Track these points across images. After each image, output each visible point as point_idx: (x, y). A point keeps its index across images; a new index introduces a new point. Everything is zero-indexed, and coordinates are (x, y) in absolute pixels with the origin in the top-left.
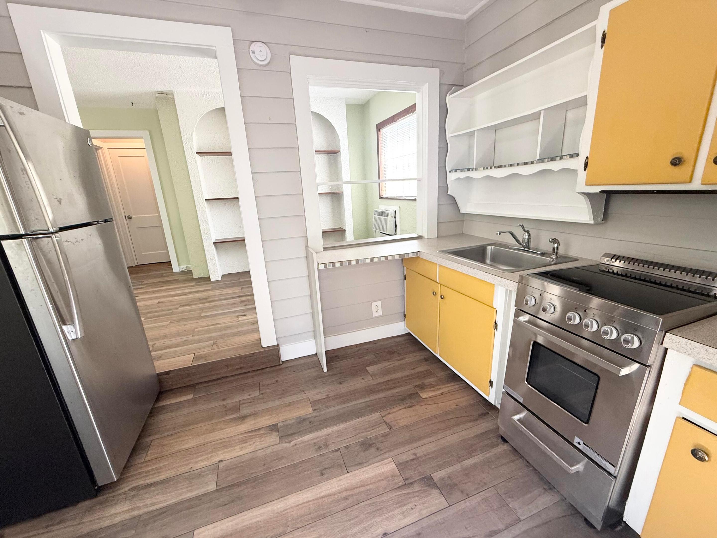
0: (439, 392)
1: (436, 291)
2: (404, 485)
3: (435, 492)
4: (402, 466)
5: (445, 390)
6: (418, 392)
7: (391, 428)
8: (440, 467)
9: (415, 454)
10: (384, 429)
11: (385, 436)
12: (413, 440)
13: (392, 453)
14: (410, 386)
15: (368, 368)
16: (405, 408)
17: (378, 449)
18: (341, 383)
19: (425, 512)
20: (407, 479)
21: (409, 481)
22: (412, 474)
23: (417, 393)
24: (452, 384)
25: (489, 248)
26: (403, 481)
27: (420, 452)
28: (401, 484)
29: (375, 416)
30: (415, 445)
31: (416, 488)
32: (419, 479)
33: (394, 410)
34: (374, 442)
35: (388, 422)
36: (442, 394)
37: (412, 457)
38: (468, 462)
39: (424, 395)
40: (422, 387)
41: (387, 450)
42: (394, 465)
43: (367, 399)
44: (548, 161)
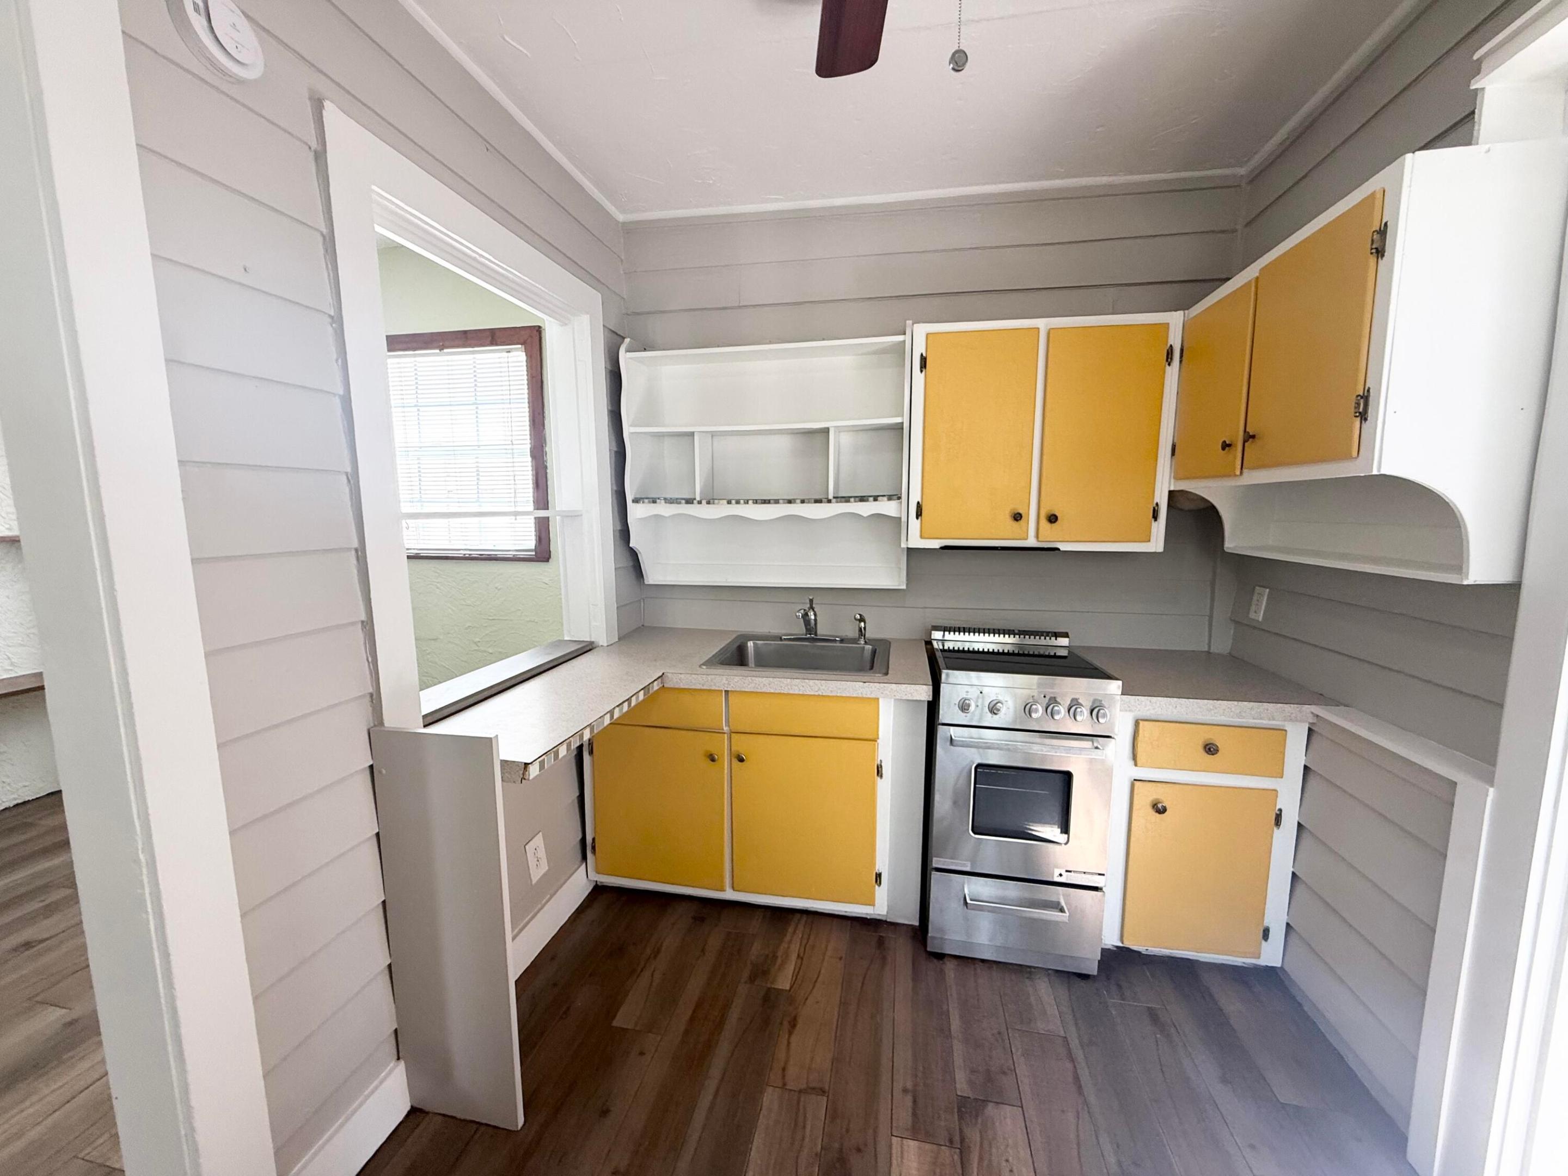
0: (794, 957)
1: (713, 750)
2: (961, 1152)
3: (990, 1109)
4: (919, 1131)
5: (795, 948)
6: (769, 985)
7: (823, 1092)
8: (948, 1069)
9: (905, 1091)
10: (817, 1108)
11: (833, 1114)
12: (872, 1071)
13: (883, 1130)
14: (743, 989)
15: (616, 1023)
16: (790, 1033)
17: (859, 1150)
18: (605, 1112)
19: (1024, 1153)
20: (951, 1141)
21: (957, 1138)
22: (943, 1123)
23: (769, 989)
24: (791, 930)
25: (750, 644)
26: (953, 1150)
27: (903, 1080)
28: (956, 1157)
29: (770, 1098)
30: (885, 1078)
31: (973, 1135)
32: (959, 1120)
33: (781, 1054)
34: (836, 1145)
35: (804, 1086)
36: (802, 959)
37: (909, 1099)
38: (956, 1024)
39: (783, 982)
40: (761, 972)
41: (871, 1131)
42: (912, 1143)
43: (711, 1085)
44: (855, 502)
